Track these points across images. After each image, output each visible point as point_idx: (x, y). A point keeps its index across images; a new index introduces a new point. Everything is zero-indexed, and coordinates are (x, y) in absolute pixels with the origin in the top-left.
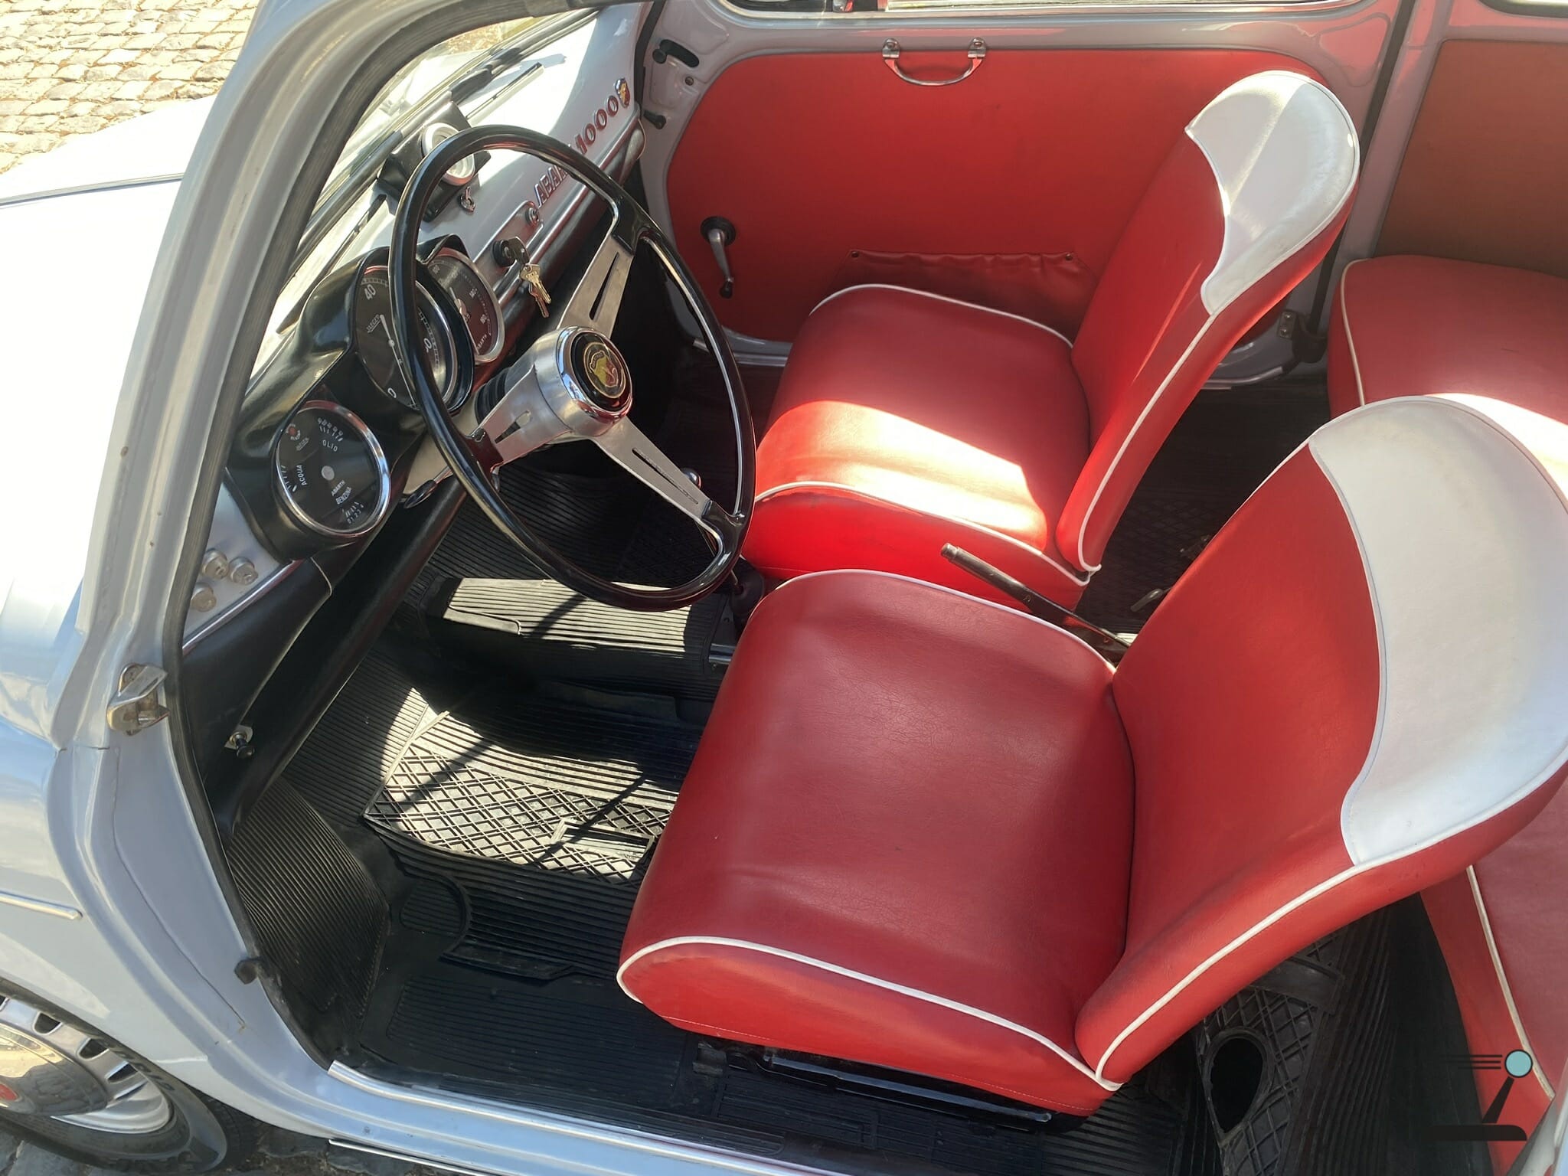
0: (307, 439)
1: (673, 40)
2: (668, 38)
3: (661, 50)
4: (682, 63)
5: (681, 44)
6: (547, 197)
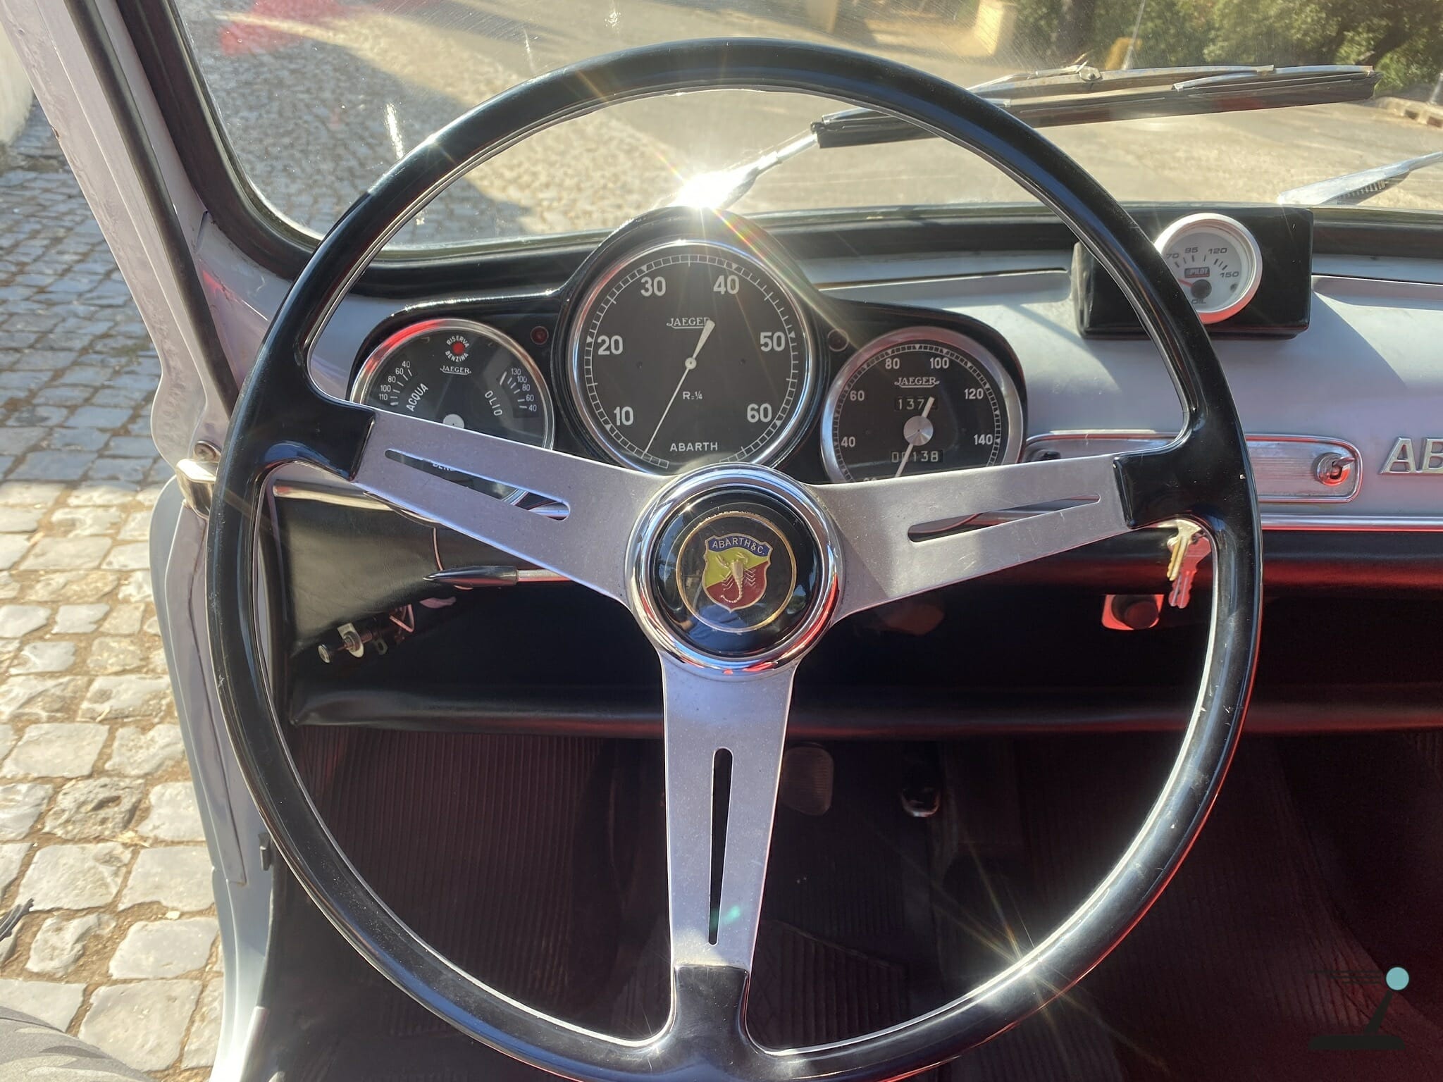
0: (467, 371)
6: (1414, 471)
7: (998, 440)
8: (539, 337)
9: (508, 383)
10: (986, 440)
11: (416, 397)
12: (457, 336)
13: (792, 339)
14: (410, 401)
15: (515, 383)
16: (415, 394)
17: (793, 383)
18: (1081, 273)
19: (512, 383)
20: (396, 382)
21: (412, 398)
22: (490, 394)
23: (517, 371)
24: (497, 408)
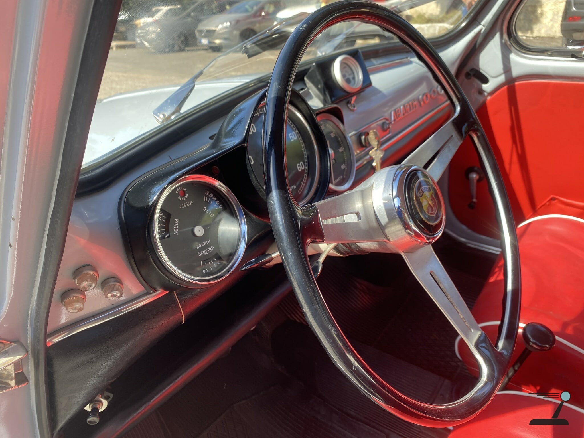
0: (191, 202)
1: (477, 69)
2: (475, 67)
3: (470, 73)
4: (479, 82)
5: (481, 71)
6: (397, 120)
7: (344, 148)
8: (216, 171)
9: (207, 200)
10: (342, 149)
11: (176, 227)
12: (179, 188)
13: (297, 133)
14: (175, 230)
15: (209, 199)
16: (175, 226)
17: (304, 150)
18: (317, 87)
19: (208, 200)
20: (160, 225)
21: (175, 228)
22: (205, 208)
23: (207, 193)
24: (210, 214)
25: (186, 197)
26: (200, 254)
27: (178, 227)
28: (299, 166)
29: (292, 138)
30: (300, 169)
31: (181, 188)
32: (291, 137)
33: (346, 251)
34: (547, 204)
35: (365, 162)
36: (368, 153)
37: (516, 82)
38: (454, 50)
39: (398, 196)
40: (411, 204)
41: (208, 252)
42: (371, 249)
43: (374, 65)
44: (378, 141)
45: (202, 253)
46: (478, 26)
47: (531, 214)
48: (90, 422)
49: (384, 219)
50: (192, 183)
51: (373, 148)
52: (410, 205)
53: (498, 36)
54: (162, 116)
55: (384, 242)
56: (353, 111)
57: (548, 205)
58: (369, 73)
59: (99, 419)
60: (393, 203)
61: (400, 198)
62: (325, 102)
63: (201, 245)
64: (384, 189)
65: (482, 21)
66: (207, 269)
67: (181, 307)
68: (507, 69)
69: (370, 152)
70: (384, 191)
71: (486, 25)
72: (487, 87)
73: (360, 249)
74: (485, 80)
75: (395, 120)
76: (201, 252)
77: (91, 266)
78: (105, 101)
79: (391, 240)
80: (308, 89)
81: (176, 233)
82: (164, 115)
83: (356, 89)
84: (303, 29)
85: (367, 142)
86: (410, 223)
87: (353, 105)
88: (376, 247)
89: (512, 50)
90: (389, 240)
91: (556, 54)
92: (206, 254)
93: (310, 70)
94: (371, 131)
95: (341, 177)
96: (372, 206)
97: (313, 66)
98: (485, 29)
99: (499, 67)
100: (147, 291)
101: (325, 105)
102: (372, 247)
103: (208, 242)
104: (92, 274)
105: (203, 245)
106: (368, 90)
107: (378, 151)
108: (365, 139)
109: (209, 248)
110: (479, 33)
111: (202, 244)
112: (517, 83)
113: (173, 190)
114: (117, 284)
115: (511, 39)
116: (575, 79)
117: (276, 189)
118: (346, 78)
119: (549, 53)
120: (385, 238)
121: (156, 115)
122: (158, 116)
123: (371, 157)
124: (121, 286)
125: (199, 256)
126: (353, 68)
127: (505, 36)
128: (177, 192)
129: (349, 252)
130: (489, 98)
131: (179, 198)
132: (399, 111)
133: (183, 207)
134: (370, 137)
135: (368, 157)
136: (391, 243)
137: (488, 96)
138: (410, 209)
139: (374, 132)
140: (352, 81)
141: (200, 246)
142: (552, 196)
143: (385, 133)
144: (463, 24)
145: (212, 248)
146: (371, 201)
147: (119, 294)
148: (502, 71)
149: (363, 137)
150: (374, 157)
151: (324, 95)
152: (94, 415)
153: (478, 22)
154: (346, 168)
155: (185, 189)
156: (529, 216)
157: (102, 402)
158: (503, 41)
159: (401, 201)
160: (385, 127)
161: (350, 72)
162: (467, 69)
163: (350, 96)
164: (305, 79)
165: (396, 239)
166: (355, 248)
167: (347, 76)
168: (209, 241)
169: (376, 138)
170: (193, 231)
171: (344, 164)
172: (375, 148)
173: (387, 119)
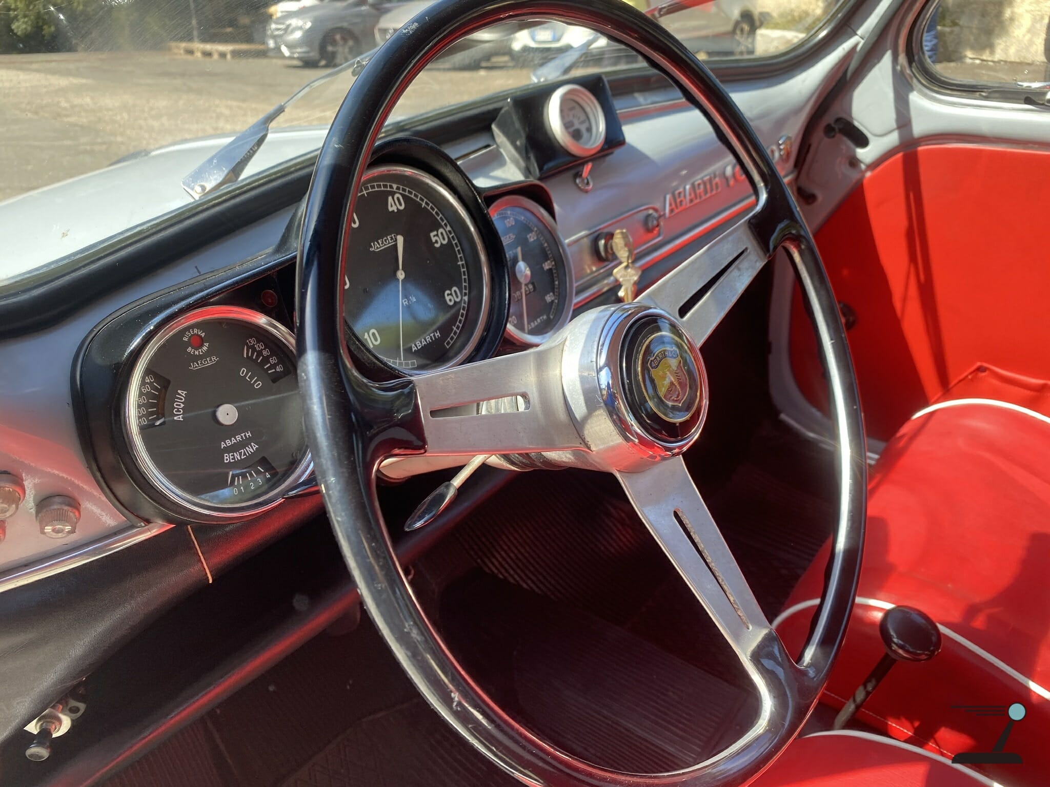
0: (214, 358)
1: (848, 119)
2: (844, 116)
3: (833, 125)
4: (850, 144)
5: (856, 124)
6: (676, 211)
7: (553, 263)
8: (270, 301)
9: (250, 355)
10: (549, 265)
11: (180, 405)
12: (191, 330)
13: (450, 232)
14: (176, 411)
15: (256, 353)
16: (176, 403)
17: (463, 265)
18: (513, 143)
19: (253, 354)
20: (148, 401)
21: (177, 408)
22: (244, 370)
23: (252, 341)
24: (255, 382)
25: (205, 348)
26: (227, 458)
27: (182, 405)
28: (448, 295)
29: (436, 242)
30: (450, 300)
31: (196, 331)
32: (436, 238)
33: (523, 463)
34: (970, 377)
35: (605, 289)
36: (610, 274)
37: (920, 146)
38: (804, 81)
39: (607, 364)
40: (631, 381)
41: (245, 454)
42: (564, 462)
43: (640, 105)
44: (630, 252)
45: (231, 457)
46: (850, 37)
47: (939, 394)
48: (31, 756)
49: (579, 409)
50: (220, 322)
51: (621, 263)
52: (630, 384)
53: (887, 58)
54: (199, 189)
55: (582, 452)
56: (586, 192)
57: (972, 380)
58: (622, 121)
59: (49, 750)
60: (596, 378)
61: (612, 370)
62: (527, 171)
63: (231, 441)
64: (583, 350)
65: (858, 29)
66: (242, 488)
67: (200, 554)
68: (903, 121)
69: (615, 271)
70: (582, 354)
71: (867, 36)
72: (866, 154)
73: (547, 462)
74: (863, 141)
75: (672, 211)
76: (230, 454)
77: (10, 474)
78: (154, 153)
79: (593, 448)
80: (498, 146)
81: (179, 418)
82: (203, 188)
83: (595, 148)
84: (409, 32)
85: (609, 250)
86: (628, 419)
87: (586, 181)
88: (570, 459)
89: (914, 86)
90: (589, 448)
91: (997, 95)
92: (239, 459)
93: (503, 111)
94: (618, 231)
95: (545, 317)
96: (559, 383)
97: (508, 102)
98: (864, 44)
99: (889, 117)
100: (131, 522)
101: (526, 177)
102: (564, 459)
103: (245, 435)
104: (9, 490)
105: (235, 441)
106: (618, 152)
107: (629, 270)
108: (606, 245)
109: (247, 448)
110: (853, 50)
111: (233, 439)
112: (920, 148)
113: (175, 335)
114: (66, 508)
115: (914, 64)
116: (1030, 145)
117: (314, 349)
118: (572, 129)
119: (984, 94)
120: (581, 444)
121: (188, 186)
122: (193, 189)
123: (617, 280)
124: (74, 513)
125: (225, 461)
126: (588, 109)
127: (902, 58)
128: (186, 339)
129: (527, 464)
130: (868, 174)
131: (189, 349)
132: (682, 195)
133: (196, 367)
134: (616, 243)
135: (612, 278)
136: (594, 453)
137: (866, 170)
138: (627, 391)
139: (622, 233)
140: (585, 135)
141: (227, 443)
142: (979, 364)
143: (650, 235)
144: (823, 34)
145: (254, 448)
146: (557, 372)
147: (68, 528)
148: (894, 125)
149: (602, 242)
150: (621, 280)
151: (527, 159)
152: (40, 744)
153: (851, 28)
154: (556, 301)
155: (204, 334)
156: (936, 398)
157: (60, 721)
158: (899, 68)
159: (612, 374)
160: (650, 225)
161: (583, 117)
162: (829, 119)
163: (581, 161)
164: (494, 127)
165: (601, 447)
166: (536, 458)
167: (577, 125)
168: (248, 433)
169: (626, 245)
170: (214, 416)
171: (551, 294)
172: (625, 264)
173: (656, 210)
